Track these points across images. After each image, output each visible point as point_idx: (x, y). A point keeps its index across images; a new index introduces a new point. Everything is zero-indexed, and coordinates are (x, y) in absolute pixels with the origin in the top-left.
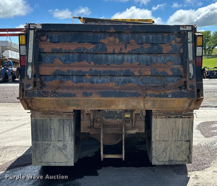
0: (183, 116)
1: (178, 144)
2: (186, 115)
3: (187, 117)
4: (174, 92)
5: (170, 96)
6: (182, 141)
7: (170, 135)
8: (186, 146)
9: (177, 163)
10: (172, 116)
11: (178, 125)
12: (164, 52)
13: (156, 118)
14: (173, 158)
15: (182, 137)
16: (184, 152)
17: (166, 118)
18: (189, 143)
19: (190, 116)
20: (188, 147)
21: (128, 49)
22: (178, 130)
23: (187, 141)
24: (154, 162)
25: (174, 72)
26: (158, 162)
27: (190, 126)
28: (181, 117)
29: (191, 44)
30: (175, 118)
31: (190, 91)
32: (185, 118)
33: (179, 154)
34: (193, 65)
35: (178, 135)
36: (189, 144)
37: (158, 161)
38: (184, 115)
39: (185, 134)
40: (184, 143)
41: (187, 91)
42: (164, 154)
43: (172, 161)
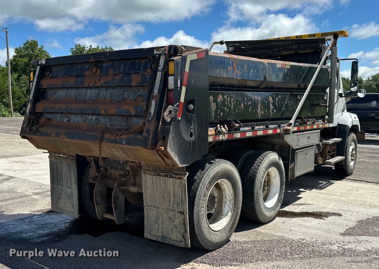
0: (173, 176)
1: (171, 214)
2: (177, 174)
3: (177, 176)
4: (129, 138)
5: (124, 143)
6: (174, 211)
7: (162, 200)
8: (180, 219)
9: (171, 242)
10: (161, 174)
11: (169, 187)
12: (133, 84)
13: (145, 174)
14: (166, 234)
15: (174, 206)
16: (178, 229)
17: (155, 175)
18: (183, 215)
19: (181, 176)
20: (182, 222)
21: (101, 82)
22: (170, 195)
23: (181, 213)
24: (147, 235)
25: (136, 111)
26: (151, 236)
27: (182, 191)
28: (171, 177)
29: (161, 72)
30: (164, 176)
31: (146, 137)
32: (175, 177)
33: (172, 229)
34: (156, 102)
35: (170, 202)
36: (183, 218)
37: (150, 234)
38: (174, 174)
39: (177, 202)
40: (178, 215)
41: (141, 138)
42: (157, 225)
43: (165, 238)
